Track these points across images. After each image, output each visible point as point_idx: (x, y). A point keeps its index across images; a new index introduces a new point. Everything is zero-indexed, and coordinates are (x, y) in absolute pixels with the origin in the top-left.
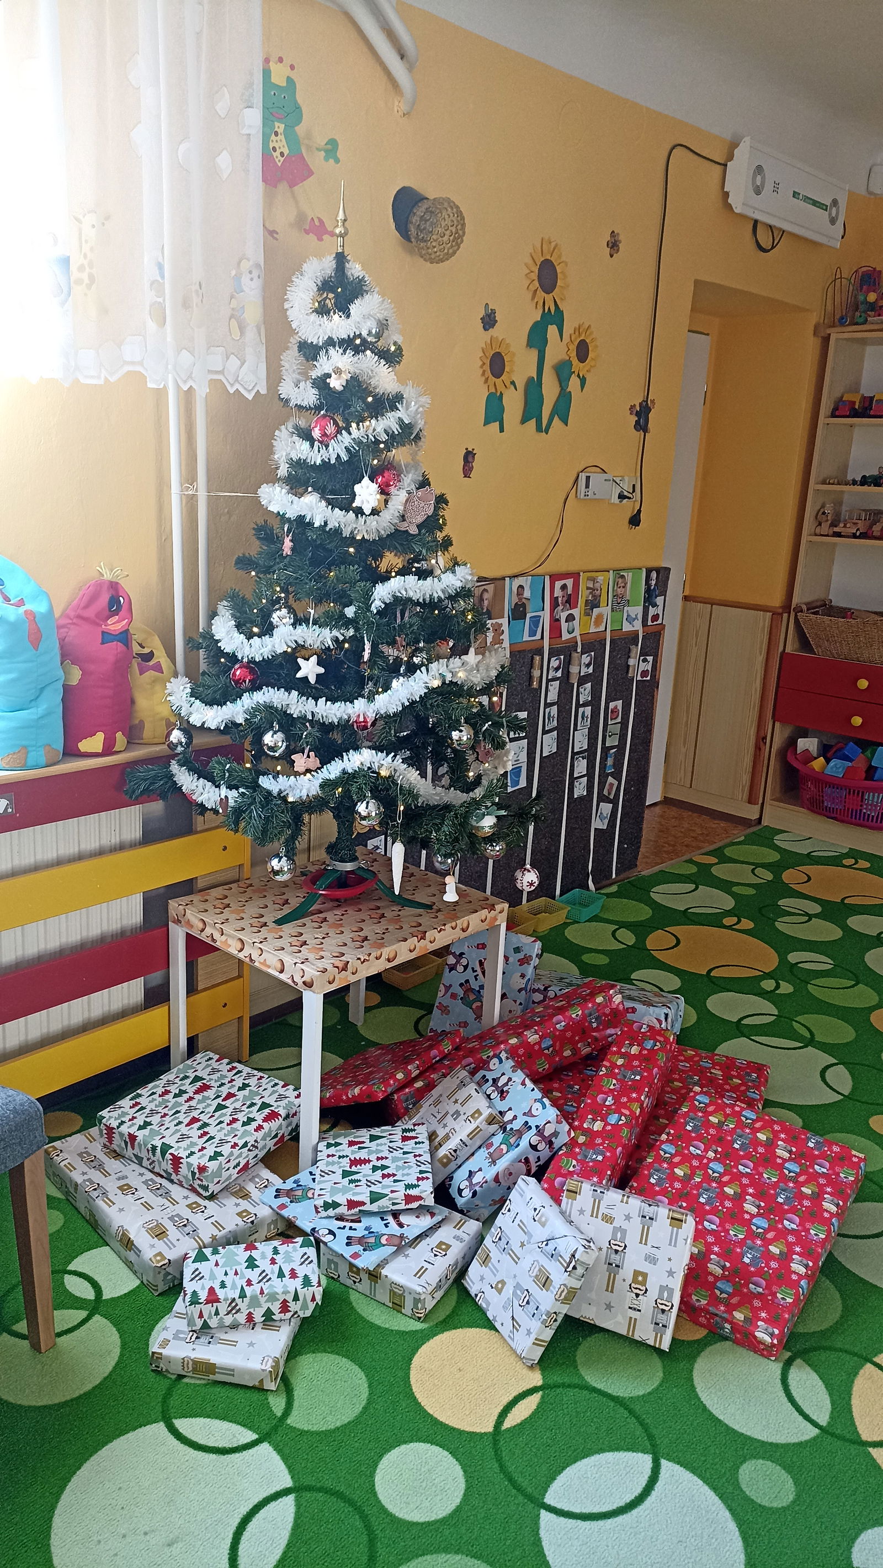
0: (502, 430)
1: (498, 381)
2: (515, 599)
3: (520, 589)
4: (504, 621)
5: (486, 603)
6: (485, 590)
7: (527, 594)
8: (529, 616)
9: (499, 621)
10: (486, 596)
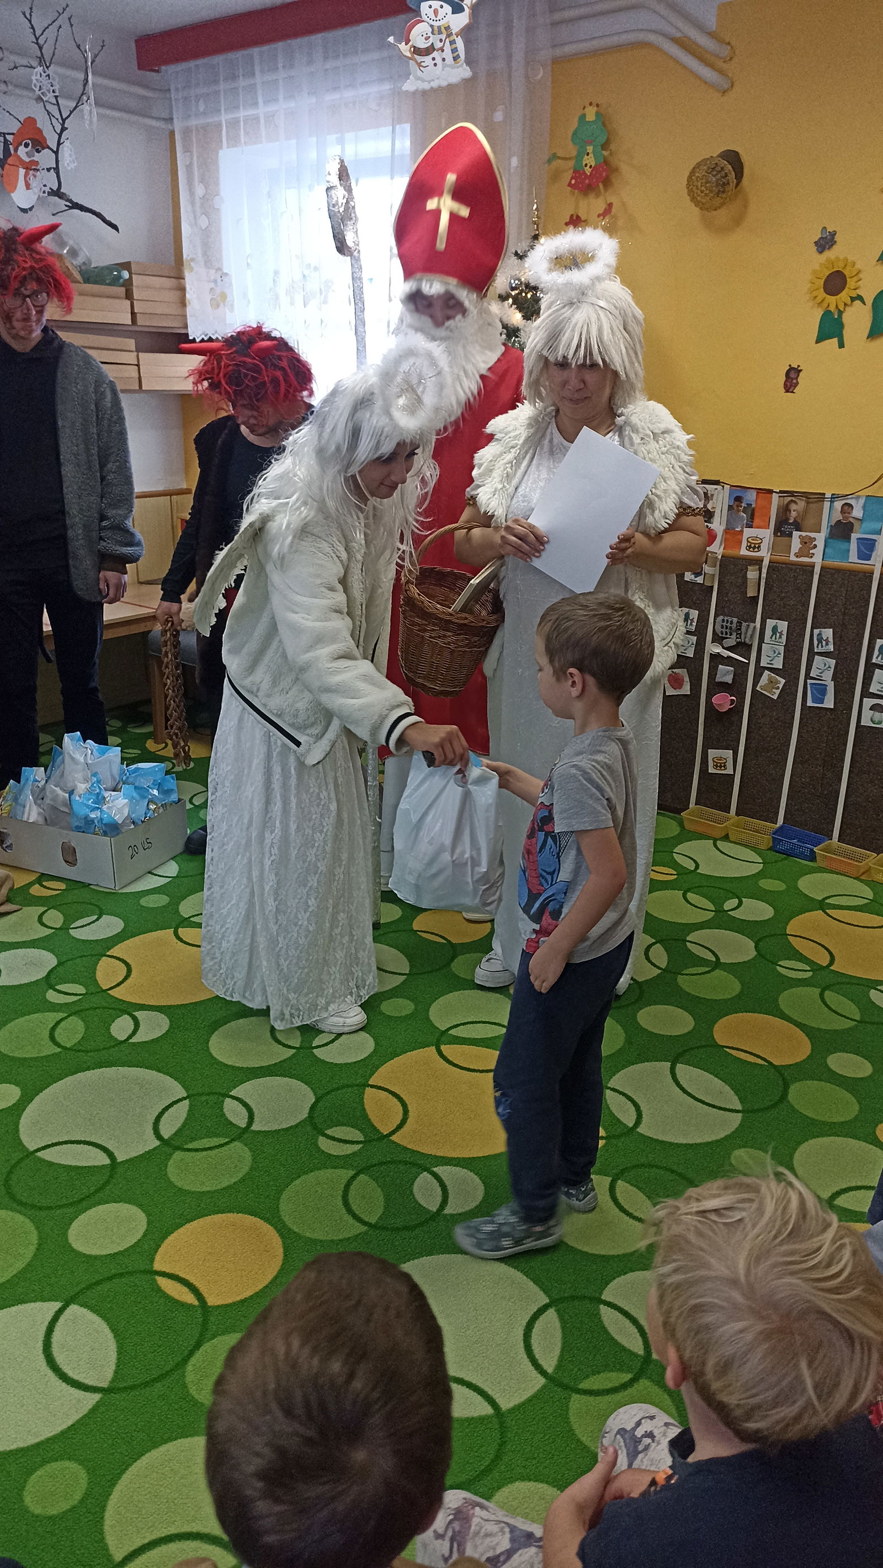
0: (841, 345)
1: (832, 300)
2: (837, 516)
3: (846, 508)
4: (820, 538)
5: (794, 514)
6: (792, 501)
7: (857, 512)
8: (854, 536)
9: (812, 535)
10: (793, 507)
